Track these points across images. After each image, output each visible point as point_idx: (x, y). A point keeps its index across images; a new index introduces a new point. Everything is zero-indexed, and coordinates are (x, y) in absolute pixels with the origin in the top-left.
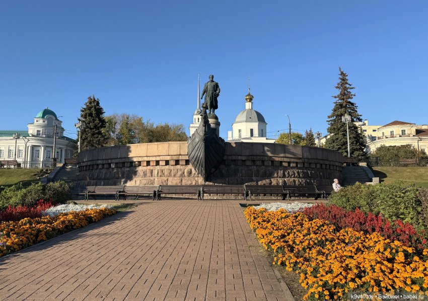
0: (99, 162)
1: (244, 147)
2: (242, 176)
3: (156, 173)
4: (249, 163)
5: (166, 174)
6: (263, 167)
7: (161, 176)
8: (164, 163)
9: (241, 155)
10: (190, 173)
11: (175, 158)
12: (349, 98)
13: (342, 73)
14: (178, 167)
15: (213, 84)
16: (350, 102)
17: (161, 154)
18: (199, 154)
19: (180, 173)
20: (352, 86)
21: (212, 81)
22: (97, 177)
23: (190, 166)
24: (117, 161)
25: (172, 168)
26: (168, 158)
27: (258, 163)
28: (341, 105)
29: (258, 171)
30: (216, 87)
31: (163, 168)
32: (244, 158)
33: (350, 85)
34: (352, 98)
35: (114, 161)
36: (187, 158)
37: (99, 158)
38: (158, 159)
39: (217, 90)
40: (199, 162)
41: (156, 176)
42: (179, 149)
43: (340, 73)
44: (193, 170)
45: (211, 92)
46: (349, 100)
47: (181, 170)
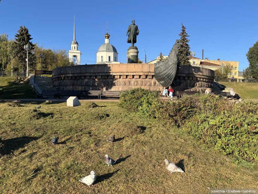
0: (87, 74)
1: (185, 69)
2: (183, 86)
3: (133, 83)
4: (186, 78)
5: (139, 84)
6: (192, 81)
7: (136, 85)
8: (138, 77)
9: (183, 74)
10: (155, 83)
11: (146, 74)
12: (187, 41)
13: (183, 27)
14: (147, 79)
15: (135, 26)
16: (187, 44)
17: (136, 71)
18: (171, 72)
19: (148, 84)
20: (188, 35)
21: (134, 24)
22: (85, 85)
23: (154, 79)
24: (103, 74)
25: (143, 80)
26: (141, 74)
27: (191, 78)
28: (182, 46)
29: (191, 83)
30: (137, 28)
31: (137, 80)
32: (184, 75)
33: (187, 34)
34: (188, 42)
35: (100, 74)
36: (153, 74)
37: (87, 72)
38: (134, 74)
39: (137, 30)
40: (170, 77)
41: (133, 84)
42: (149, 68)
43: (182, 27)
44: (157, 81)
45: (134, 32)
46: (187, 43)
47: (149, 81)
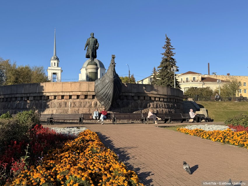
0: (18, 95)
1: (133, 87)
2: (132, 107)
3: (70, 104)
4: (136, 98)
5: (77, 105)
6: (144, 101)
7: (73, 107)
8: (76, 98)
9: (131, 93)
10: (96, 104)
11: (85, 93)
12: (172, 55)
13: (167, 39)
14: (87, 100)
15: (94, 40)
16: (172, 58)
17: (73, 91)
18: (108, 91)
19: (88, 105)
20: (173, 48)
21: (93, 37)
22: (16, 107)
23: (96, 100)
24: (35, 95)
25: (82, 101)
26: (79, 93)
27: (142, 98)
28: (166, 60)
29: (142, 103)
30: (96, 42)
31: (75, 101)
32: (133, 95)
34: (174, 55)
35: (32, 95)
36: (94, 94)
37: (18, 93)
38: (71, 94)
39: (96, 44)
41: (69, 106)
42: (88, 87)
44: (98, 102)
45: (92, 46)
47: (89, 102)
